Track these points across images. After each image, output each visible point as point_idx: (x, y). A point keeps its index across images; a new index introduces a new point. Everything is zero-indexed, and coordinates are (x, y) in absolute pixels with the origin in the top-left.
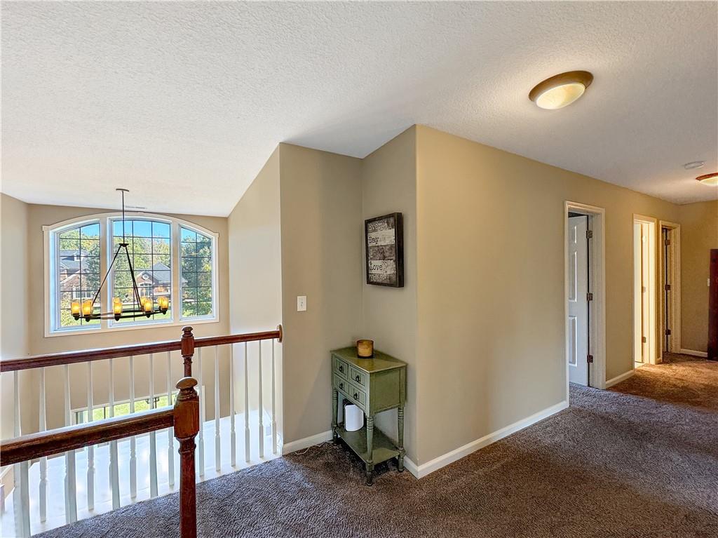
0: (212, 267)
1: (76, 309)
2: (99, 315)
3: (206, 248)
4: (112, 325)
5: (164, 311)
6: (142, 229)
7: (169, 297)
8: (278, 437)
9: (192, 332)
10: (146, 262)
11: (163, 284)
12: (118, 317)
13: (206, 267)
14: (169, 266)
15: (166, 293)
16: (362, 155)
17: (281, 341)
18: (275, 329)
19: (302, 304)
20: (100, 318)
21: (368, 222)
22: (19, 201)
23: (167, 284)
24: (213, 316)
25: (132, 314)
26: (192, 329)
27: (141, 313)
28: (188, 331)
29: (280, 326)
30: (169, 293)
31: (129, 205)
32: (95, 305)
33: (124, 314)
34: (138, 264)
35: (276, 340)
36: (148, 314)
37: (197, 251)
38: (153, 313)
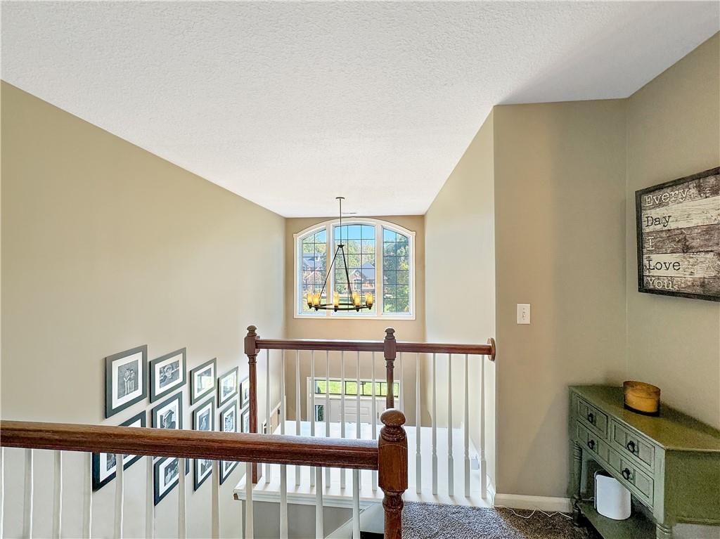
0: (411, 266)
1: (310, 300)
2: (325, 305)
3: (403, 248)
4: (332, 313)
5: (369, 306)
6: (354, 232)
7: (373, 292)
8: (488, 480)
9: (394, 334)
10: (358, 261)
11: (369, 280)
12: (336, 309)
13: (403, 266)
14: (374, 265)
15: (372, 288)
16: (625, 95)
17: (493, 359)
18: (484, 342)
19: (524, 313)
20: (325, 309)
21: (640, 194)
22: (281, 216)
23: (372, 280)
24: (410, 314)
25: (346, 307)
26: (394, 332)
27: (352, 307)
28: (390, 332)
29: (493, 341)
30: (373, 288)
31: (346, 212)
32: (323, 295)
33: (340, 307)
34: (352, 262)
35: (486, 356)
36: (358, 308)
37: (395, 251)
38: (362, 308)
